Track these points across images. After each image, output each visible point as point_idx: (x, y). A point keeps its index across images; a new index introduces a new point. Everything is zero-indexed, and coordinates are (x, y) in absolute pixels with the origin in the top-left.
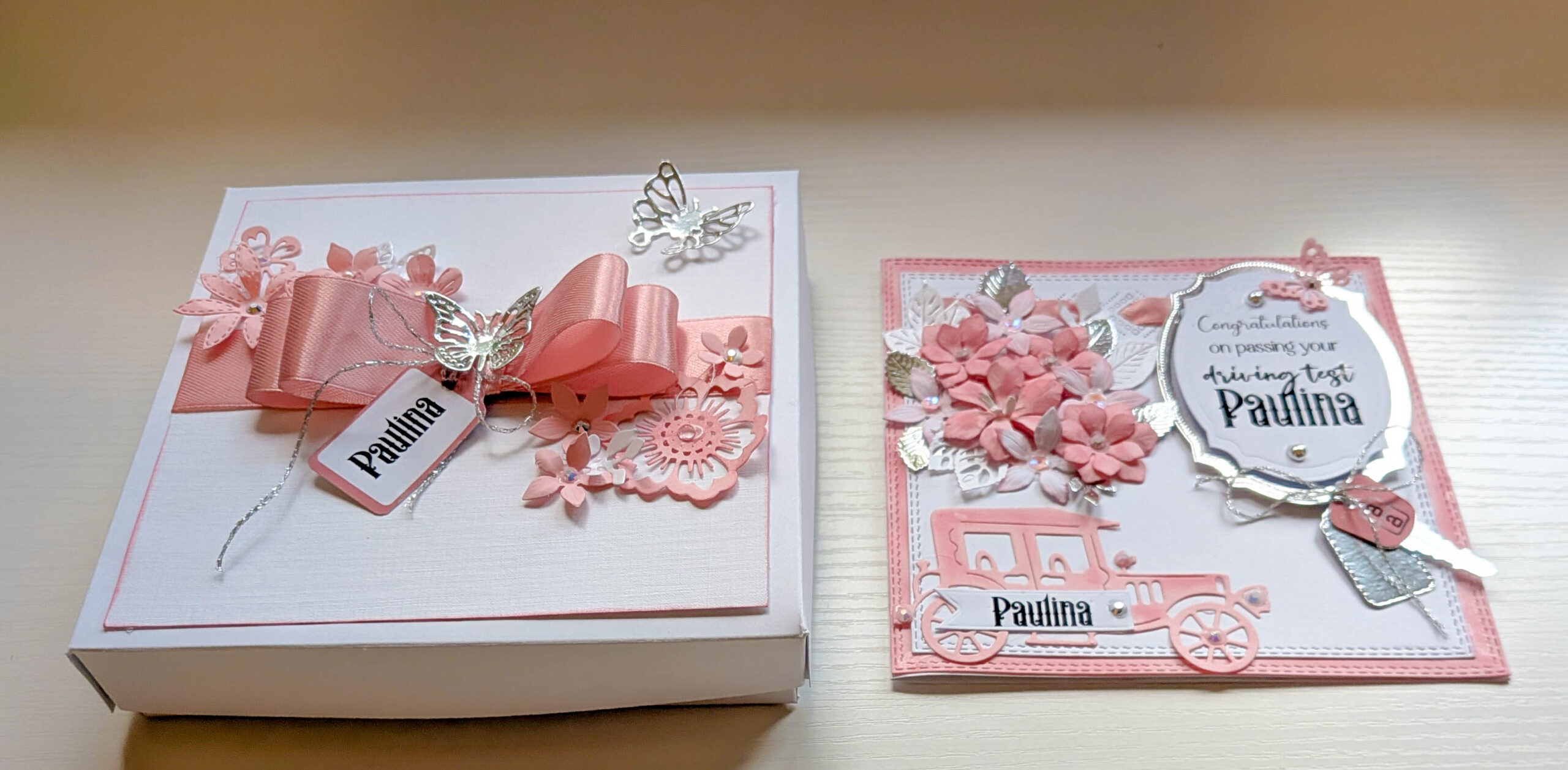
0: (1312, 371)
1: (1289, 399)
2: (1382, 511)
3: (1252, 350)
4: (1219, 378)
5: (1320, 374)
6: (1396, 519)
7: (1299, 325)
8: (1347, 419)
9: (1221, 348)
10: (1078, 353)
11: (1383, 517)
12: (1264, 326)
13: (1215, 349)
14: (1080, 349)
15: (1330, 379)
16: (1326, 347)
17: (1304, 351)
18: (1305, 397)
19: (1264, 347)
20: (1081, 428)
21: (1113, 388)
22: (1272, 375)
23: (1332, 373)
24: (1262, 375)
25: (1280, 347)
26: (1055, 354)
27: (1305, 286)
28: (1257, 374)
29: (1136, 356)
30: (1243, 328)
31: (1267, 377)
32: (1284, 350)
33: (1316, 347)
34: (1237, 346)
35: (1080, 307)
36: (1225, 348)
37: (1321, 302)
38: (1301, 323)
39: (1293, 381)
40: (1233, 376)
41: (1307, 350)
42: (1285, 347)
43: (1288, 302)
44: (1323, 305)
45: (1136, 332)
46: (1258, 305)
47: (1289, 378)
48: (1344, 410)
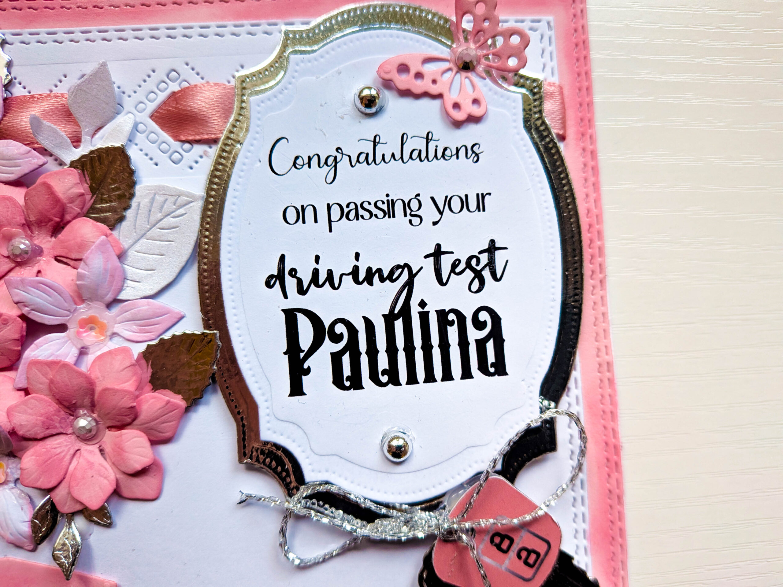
0: (443, 257)
1: (399, 325)
2: (512, 541)
3: (352, 215)
4: (291, 284)
5: (454, 265)
6: (530, 552)
7: (436, 156)
8: (483, 368)
9: (301, 214)
10: (69, 222)
11: (512, 554)
12: (379, 158)
13: (291, 215)
14: (68, 217)
15: (469, 275)
16: (473, 204)
17: (437, 216)
18: (424, 317)
19: (372, 208)
20: (53, 407)
21: (121, 297)
22: (379, 271)
23: (474, 262)
24: (362, 275)
25: (399, 207)
26: (28, 225)
27: (456, 64)
28: (355, 272)
29: (169, 221)
30: (343, 165)
31: (370, 274)
32: (405, 215)
33: (456, 204)
34: (329, 207)
35: (77, 113)
36: (309, 212)
37: (476, 101)
38: (439, 154)
39: (410, 284)
40: (315, 280)
41: (441, 213)
42: (406, 205)
43: (425, 102)
44: (476, 111)
45: (176, 156)
46: (373, 110)
47: (405, 276)
48: (481, 344)
